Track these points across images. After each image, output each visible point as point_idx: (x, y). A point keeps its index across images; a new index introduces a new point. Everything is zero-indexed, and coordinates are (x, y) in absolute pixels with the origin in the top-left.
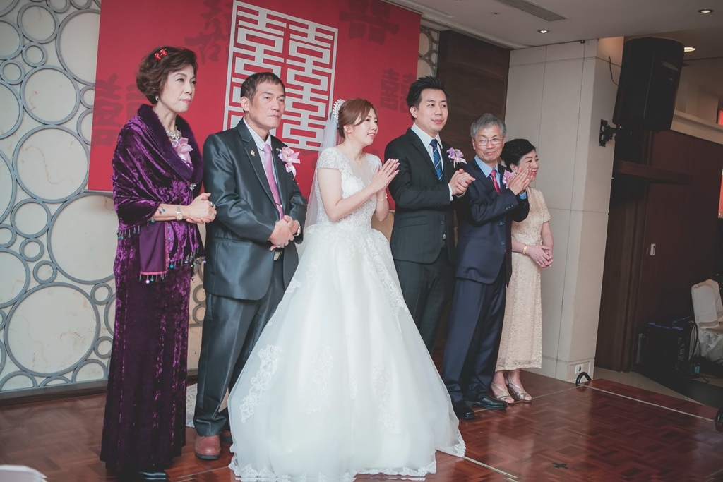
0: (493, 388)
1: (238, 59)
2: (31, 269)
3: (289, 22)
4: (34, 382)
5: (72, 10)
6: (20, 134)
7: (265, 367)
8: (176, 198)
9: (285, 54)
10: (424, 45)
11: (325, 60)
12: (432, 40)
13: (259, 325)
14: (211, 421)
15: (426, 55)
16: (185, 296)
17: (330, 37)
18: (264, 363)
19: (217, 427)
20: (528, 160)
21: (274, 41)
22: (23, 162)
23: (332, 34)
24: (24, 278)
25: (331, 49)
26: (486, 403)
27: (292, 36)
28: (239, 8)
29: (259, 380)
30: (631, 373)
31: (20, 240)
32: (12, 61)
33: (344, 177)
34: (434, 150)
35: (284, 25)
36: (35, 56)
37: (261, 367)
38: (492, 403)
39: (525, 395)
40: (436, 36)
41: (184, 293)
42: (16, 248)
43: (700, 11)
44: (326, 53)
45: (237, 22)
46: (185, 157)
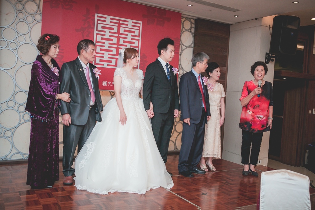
0: (200, 165)
1: (98, 36)
2: (22, 116)
3: (119, 20)
4: (23, 157)
5: (35, 22)
6: (17, 67)
7: (89, 150)
8: (54, 88)
9: (119, 33)
10: (187, 25)
11: (137, 34)
12: (191, 23)
13: (85, 135)
14: (69, 171)
15: (189, 29)
16: (57, 123)
17: (139, 25)
18: (89, 149)
19: (71, 173)
20: (217, 71)
21: (113, 28)
22: (18, 77)
23: (139, 24)
24: (19, 119)
25: (139, 30)
26: (197, 171)
27: (121, 26)
28: (98, 16)
29: (87, 155)
30: (301, 167)
31: (17, 105)
32: (13, 42)
33: (123, 79)
34: (167, 68)
35: (118, 22)
36: (21, 39)
37: (88, 150)
38: (199, 171)
39: (213, 168)
40: (193, 21)
41: (57, 122)
42: (16, 108)
43: (293, 2)
44: (137, 32)
45: (97, 22)
46: (57, 74)
